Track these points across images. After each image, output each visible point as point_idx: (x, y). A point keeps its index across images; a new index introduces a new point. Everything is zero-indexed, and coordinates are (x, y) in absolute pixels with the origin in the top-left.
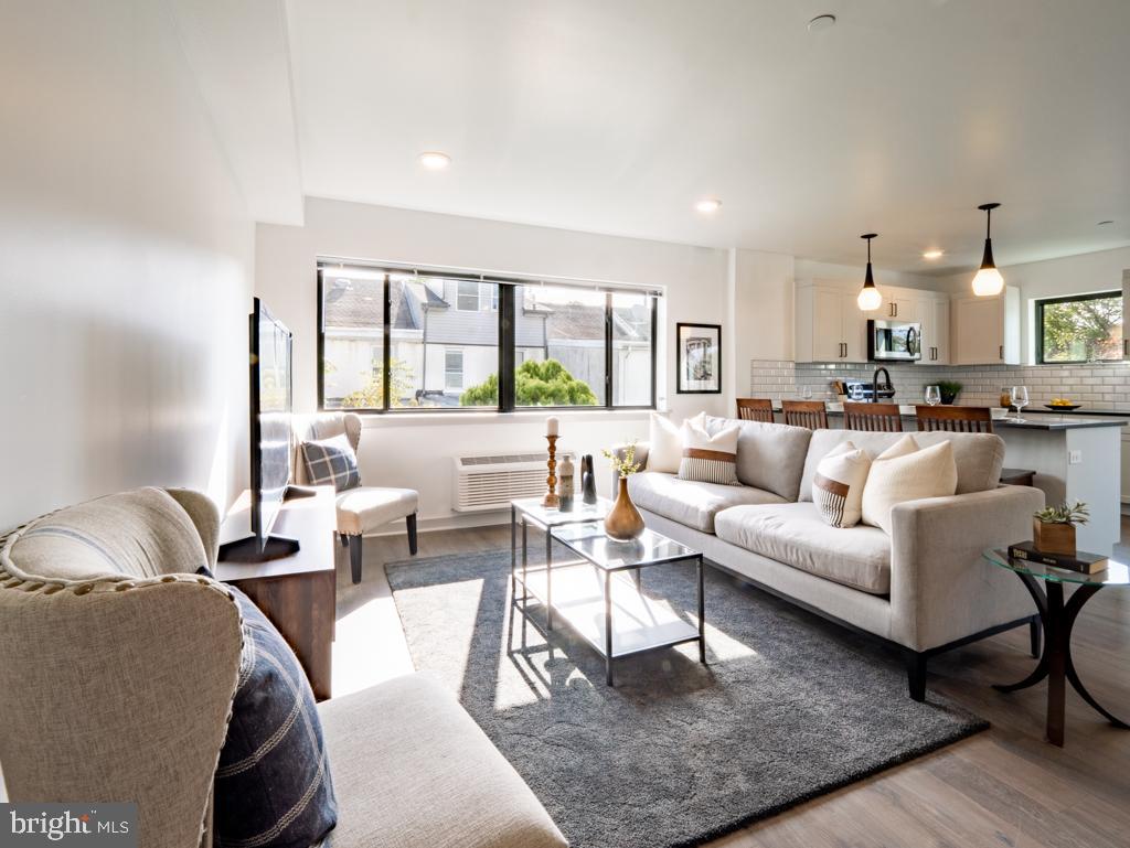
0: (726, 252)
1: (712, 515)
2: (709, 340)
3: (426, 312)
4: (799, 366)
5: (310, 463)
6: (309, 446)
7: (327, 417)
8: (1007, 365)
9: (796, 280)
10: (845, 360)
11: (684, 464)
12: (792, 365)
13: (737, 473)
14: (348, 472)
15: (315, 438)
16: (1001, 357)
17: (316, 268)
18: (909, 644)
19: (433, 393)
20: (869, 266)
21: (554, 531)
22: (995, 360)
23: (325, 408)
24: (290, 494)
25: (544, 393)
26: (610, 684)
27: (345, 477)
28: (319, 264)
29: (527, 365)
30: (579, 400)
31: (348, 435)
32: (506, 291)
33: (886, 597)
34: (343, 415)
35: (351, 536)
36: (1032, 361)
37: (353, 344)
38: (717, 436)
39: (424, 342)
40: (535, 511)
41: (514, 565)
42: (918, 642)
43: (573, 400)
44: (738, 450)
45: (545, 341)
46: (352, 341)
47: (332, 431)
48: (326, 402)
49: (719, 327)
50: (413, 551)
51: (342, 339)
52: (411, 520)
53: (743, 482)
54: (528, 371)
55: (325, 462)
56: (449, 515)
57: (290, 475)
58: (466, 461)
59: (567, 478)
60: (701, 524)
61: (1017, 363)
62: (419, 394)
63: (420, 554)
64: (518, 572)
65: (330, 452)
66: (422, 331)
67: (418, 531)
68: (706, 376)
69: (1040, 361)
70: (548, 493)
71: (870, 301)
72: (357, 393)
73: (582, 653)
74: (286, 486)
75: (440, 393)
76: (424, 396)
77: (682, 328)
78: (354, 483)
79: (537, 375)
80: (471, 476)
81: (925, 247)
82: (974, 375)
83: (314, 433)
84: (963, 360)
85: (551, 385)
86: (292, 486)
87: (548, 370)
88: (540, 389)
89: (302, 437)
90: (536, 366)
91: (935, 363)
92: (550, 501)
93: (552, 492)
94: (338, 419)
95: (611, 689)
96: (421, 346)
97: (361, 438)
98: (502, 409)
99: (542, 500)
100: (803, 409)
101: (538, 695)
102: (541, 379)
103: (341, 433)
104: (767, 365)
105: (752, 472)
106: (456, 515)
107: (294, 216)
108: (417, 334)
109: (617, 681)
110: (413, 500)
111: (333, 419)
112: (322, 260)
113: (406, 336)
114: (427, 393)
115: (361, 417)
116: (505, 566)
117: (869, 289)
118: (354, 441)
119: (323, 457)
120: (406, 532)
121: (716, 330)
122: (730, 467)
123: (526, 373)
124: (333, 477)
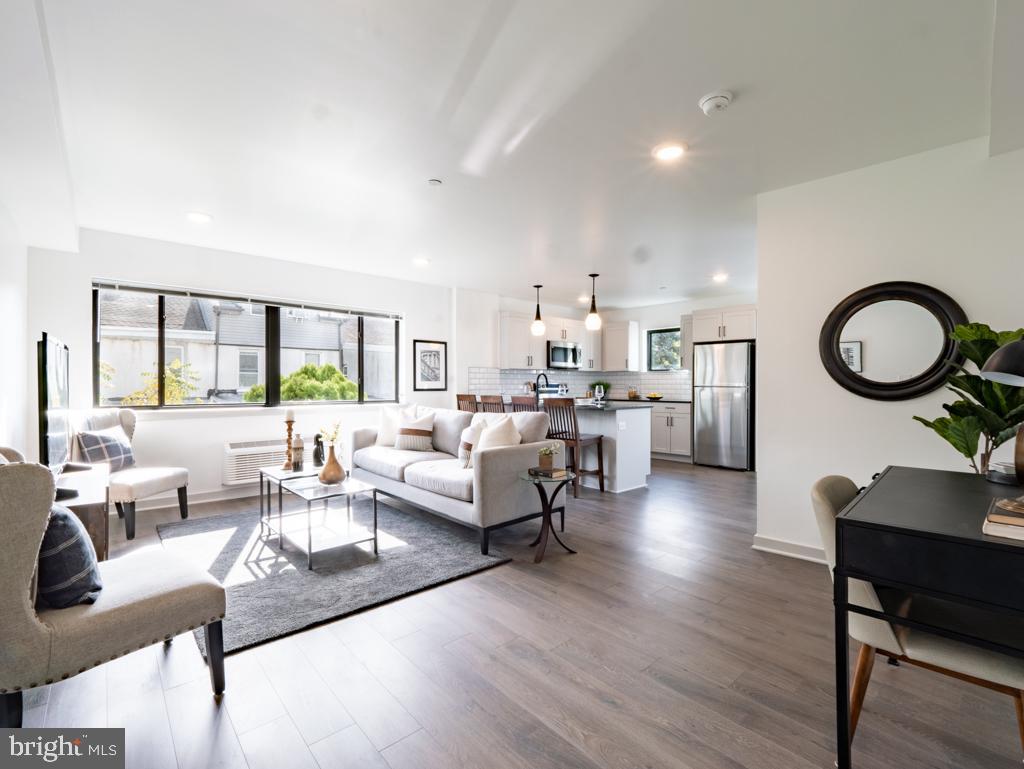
0: (450, 290)
1: (403, 469)
2: (438, 353)
3: (218, 315)
4: (503, 372)
5: (86, 450)
6: (84, 436)
7: (103, 413)
8: (633, 372)
9: (501, 312)
10: (532, 368)
11: (398, 438)
12: (498, 371)
13: (432, 443)
14: (123, 456)
15: (90, 429)
16: (627, 367)
17: (91, 289)
18: (480, 525)
19: (228, 392)
20: (538, 306)
21: (284, 484)
22: (623, 368)
23: (101, 404)
24: (67, 469)
25: (318, 391)
26: (310, 569)
27: (120, 460)
28: (94, 285)
29: (305, 368)
30: (348, 397)
31: (123, 426)
32: (272, 313)
33: (471, 502)
34: (118, 411)
35: (124, 503)
36: (645, 369)
37: (137, 343)
38: (419, 419)
39: (217, 343)
40: (276, 473)
41: (262, 514)
42: (483, 523)
43: (343, 396)
44: (434, 428)
45: (340, 345)
46: (134, 341)
47: (108, 423)
48: (101, 401)
49: (445, 344)
50: (184, 515)
51: (122, 339)
52: (182, 492)
53: (436, 449)
54: (306, 373)
55: (101, 449)
56: (220, 489)
57: (68, 455)
58: (233, 446)
59: (299, 449)
60: (397, 475)
61: (636, 370)
62: (211, 393)
63: (189, 517)
64: (265, 519)
65: (105, 440)
66: (214, 333)
67: (189, 503)
68: (436, 378)
69: (650, 369)
70: (287, 461)
71: (539, 329)
72: (138, 393)
73: (297, 556)
74: (64, 464)
75: (234, 392)
76: (217, 395)
77: (417, 344)
78: (129, 463)
79: (314, 376)
80: (239, 457)
81: (578, 294)
82: (618, 377)
83: (90, 426)
84: (609, 368)
85: (325, 385)
86: (70, 463)
87: (324, 372)
88: (315, 388)
89: (78, 428)
90: (314, 369)
91: (592, 370)
92: (287, 467)
93: (290, 460)
94: (114, 415)
95: (311, 572)
96: (213, 347)
97: (136, 429)
98: (267, 404)
99: (283, 467)
100: (491, 401)
101: (256, 576)
102: (317, 380)
103: (117, 424)
104: (482, 371)
105: (441, 442)
106: (226, 488)
107: (69, 243)
108: (210, 336)
109: (314, 568)
110: (184, 476)
111: (109, 414)
112: (97, 281)
113: (195, 337)
114: (220, 392)
115: (136, 413)
116: (257, 514)
117: (538, 321)
118: (129, 430)
119: (99, 444)
120: (178, 505)
121: (443, 346)
122: (427, 440)
123: (303, 375)
124: (108, 460)
